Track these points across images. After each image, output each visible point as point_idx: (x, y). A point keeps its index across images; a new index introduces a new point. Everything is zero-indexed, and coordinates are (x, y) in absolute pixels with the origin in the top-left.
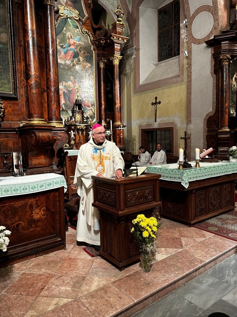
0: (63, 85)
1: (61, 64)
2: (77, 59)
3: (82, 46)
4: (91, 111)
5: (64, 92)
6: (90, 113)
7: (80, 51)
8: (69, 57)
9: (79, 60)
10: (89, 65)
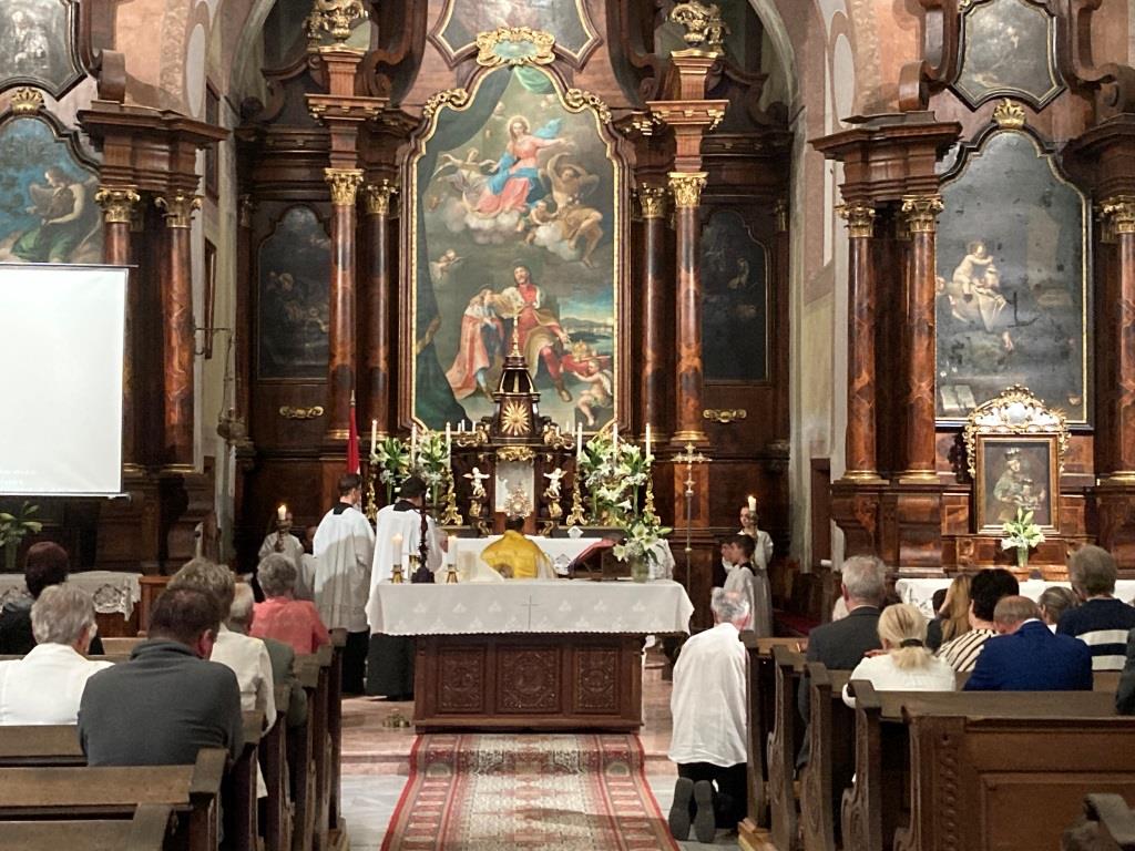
0: (482, 304)
1: (478, 231)
2: (544, 201)
3: (567, 154)
4: (595, 391)
5: (486, 328)
6: (590, 398)
7: (558, 170)
8: (511, 202)
9: (552, 207)
10: (596, 215)
